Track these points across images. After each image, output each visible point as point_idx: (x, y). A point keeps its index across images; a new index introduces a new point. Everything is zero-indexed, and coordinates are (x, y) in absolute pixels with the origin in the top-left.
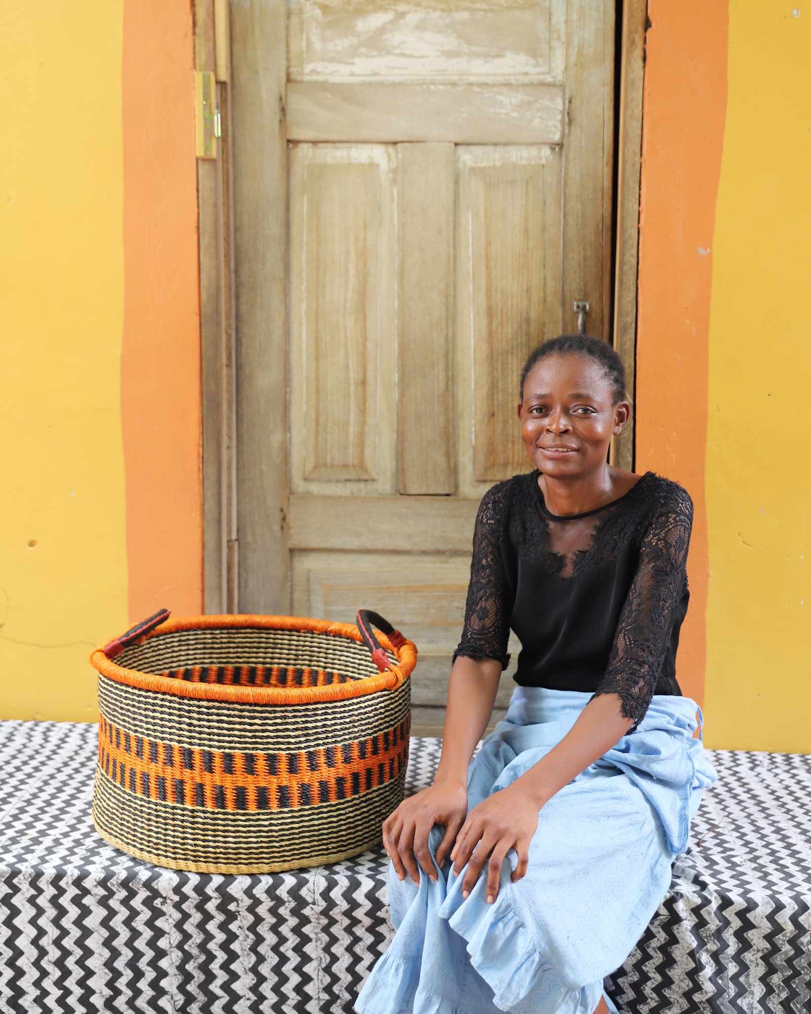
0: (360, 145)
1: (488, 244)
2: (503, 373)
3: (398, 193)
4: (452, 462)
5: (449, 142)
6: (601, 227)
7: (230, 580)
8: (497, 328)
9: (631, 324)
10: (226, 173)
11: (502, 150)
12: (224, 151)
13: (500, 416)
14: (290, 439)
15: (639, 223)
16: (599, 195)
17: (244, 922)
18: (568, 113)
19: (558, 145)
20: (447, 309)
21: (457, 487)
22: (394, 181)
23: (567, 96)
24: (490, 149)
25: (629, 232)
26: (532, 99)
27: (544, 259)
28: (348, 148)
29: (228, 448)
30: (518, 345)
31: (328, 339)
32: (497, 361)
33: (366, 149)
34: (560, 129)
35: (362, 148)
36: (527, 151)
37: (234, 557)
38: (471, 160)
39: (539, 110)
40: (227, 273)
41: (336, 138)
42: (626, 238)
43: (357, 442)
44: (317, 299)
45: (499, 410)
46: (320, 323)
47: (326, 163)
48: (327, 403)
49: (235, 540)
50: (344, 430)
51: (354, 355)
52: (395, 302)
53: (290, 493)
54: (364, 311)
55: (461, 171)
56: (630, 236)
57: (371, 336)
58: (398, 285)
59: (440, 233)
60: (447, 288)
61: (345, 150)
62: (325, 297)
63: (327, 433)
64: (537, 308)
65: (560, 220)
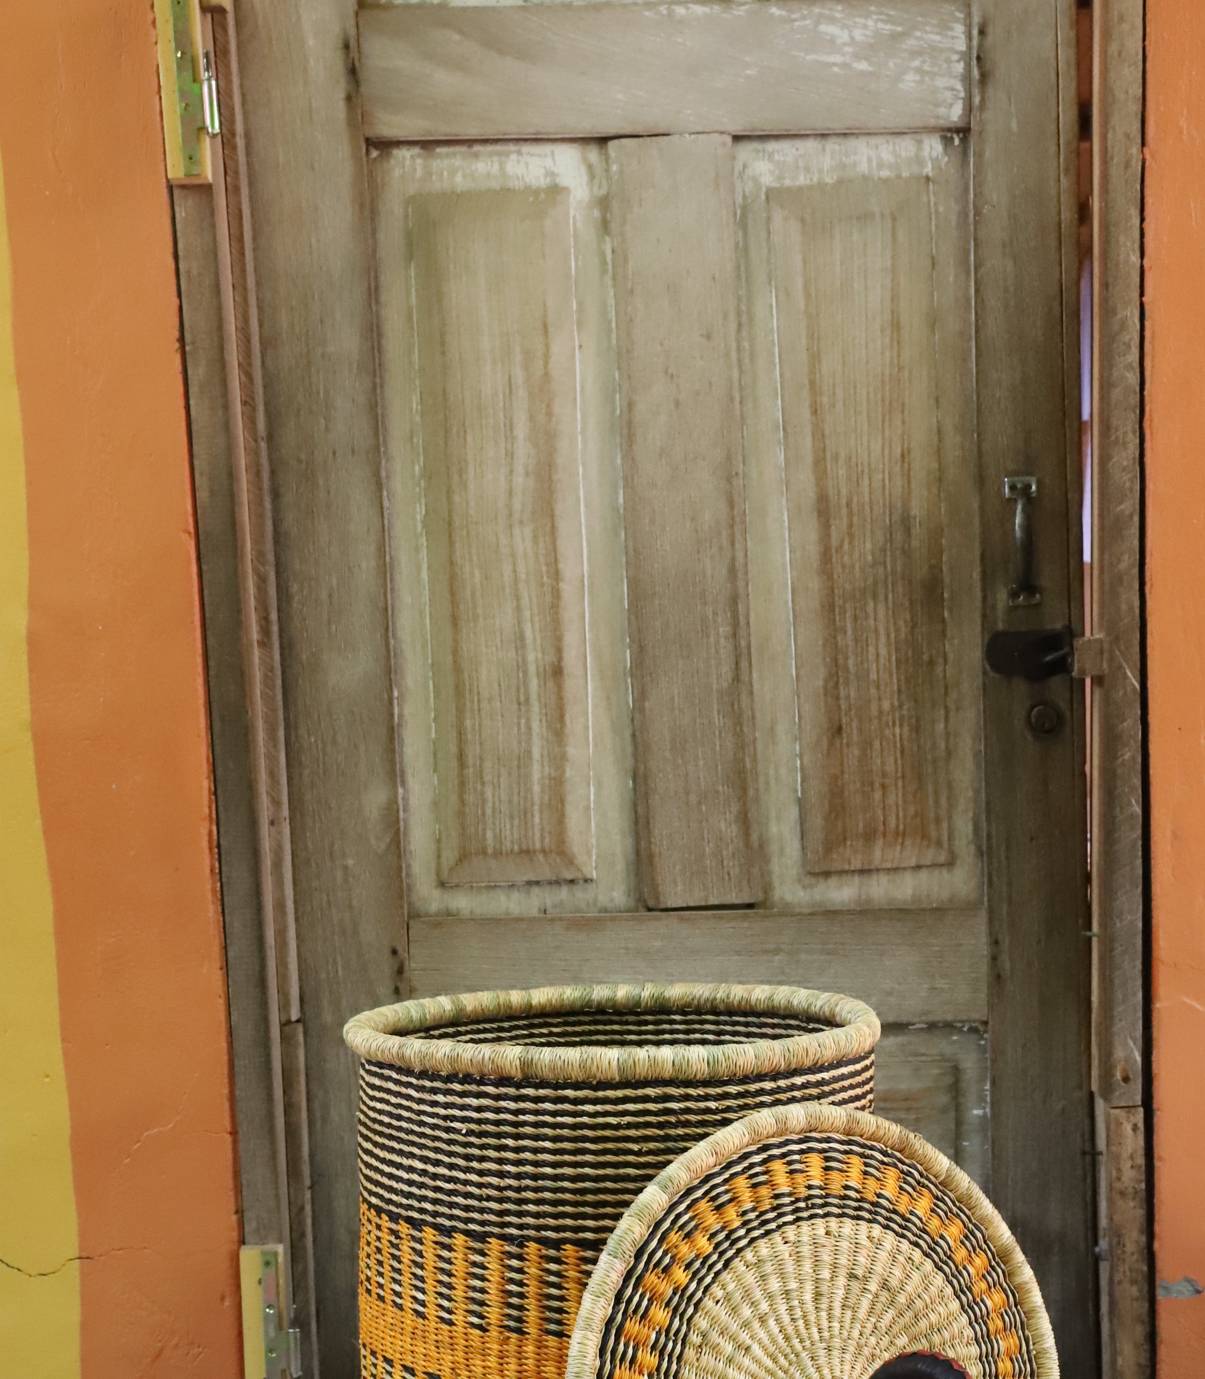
0: (526, 148)
1: (815, 359)
2: (856, 640)
3: (614, 251)
4: (754, 837)
5: (722, 133)
7: (289, 1107)
9: (1131, 516)
10: (236, 217)
11: (837, 147)
12: (227, 164)
13: (853, 732)
14: (405, 799)
15: (1142, 294)
16: (1053, 240)
18: (979, 58)
19: (958, 131)
20: (731, 504)
21: (767, 889)
22: (605, 228)
23: (976, 19)
24: (811, 145)
25: (1119, 316)
26: (899, 29)
27: (936, 386)
28: (499, 154)
29: (272, 823)
30: (886, 578)
31: (477, 580)
32: (843, 612)
33: (540, 156)
34: (962, 95)
35: (529, 154)
36: (891, 148)
37: (297, 1057)
38: (771, 172)
39: (915, 54)
40: (253, 443)
41: (472, 132)
42: (1116, 328)
43: (550, 800)
44: (448, 492)
45: (851, 720)
46: (457, 545)
47: (453, 192)
48: (480, 717)
49: (298, 1021)
50: (519, 774)
51: (535, 611)
52: (617, 493)
53: (410, 917)
54: (552, 516)
55: (750, 201)
56: (1123, 323)
57: (568, 569)
58: (623, 458)
59: (709, 337)
60: (729, 458)
61: (495, 159)
62: (465, 486)
63: (483, 784)
64: (926, 493)
65: (968, 300)
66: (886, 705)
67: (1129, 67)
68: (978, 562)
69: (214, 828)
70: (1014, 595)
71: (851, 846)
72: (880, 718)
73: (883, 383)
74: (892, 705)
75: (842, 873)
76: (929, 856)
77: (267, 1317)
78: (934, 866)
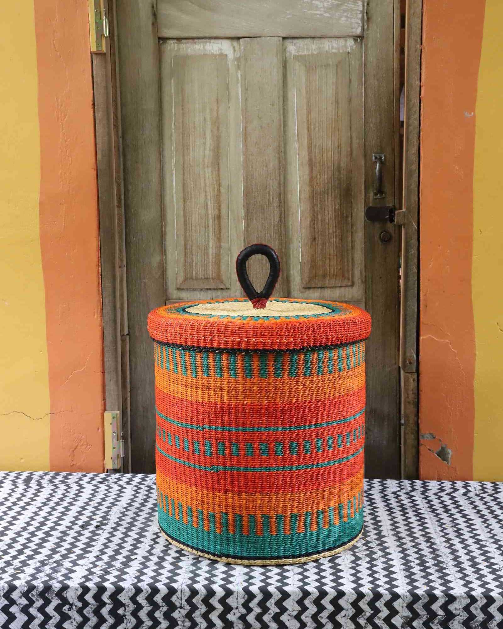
0: (212, 41)
1: (309, 112)
2: (321, 209)
3: (241, 76)
4: (285, 275)
5: (279, 37)
6: (392, 98)
7: (123, 364)
8: (317, 174)
9: (415, 169)
10: (113, 63)
11: (318, 42)
12: (111, 46)
13: (319, 240)
14: (166, 260)
15: (420, 95)
16: (391, 74)
17: (129, 624)
18: (367, 13)
19: (359, 37)
20: (280, 162)
21: (289, 293)
22: (238, 67)
23: (366, 1)
24: (308, 41)
25: (412, 102)
26: (340, 3)
27: (351, 122)
28: (203, 42)
29: (120, 267)
30: (332, 187)
31: (192, 186)
32: (317, 199)
33: (217, 43)
34: (361, 25)
35: (214, 43)
36: (336, 42)
37: (126, 347)
38: (295, 50)
39: (345, 11)
40: (116, 138)
41: (194, 35)
42: (411, 106)
43: (215, 261)
44: (183, 156)
45: (319, 236)
46: (186, 174)
47: (187, 54)
48: (192, 233)
49: (127, 335)
50: (205, 252)
51: (212, 197)
52: (241, 157)
53: (166, 300)
54: (218, 164)
55: (288, 59)
56: (414, 105)
57: (223, 183)
58: (243, 145)
59: (273, 105)
60: (279, 146)
61: (202, 44)
62: (189, 154)
63: (192, 255)
64: (346, 159)
65: (362, 94)
66: (331, 231)
67: (417, 18)
68: (363, 183)
69: (100, 269)
70: (376, 194)
71: (318, 279)
72: (329, 235)
73: (332, 121)
74: (333, 232)
75: (314, 288)
76: (345, 283)
77: (113, 437)
78: (347, 286)
